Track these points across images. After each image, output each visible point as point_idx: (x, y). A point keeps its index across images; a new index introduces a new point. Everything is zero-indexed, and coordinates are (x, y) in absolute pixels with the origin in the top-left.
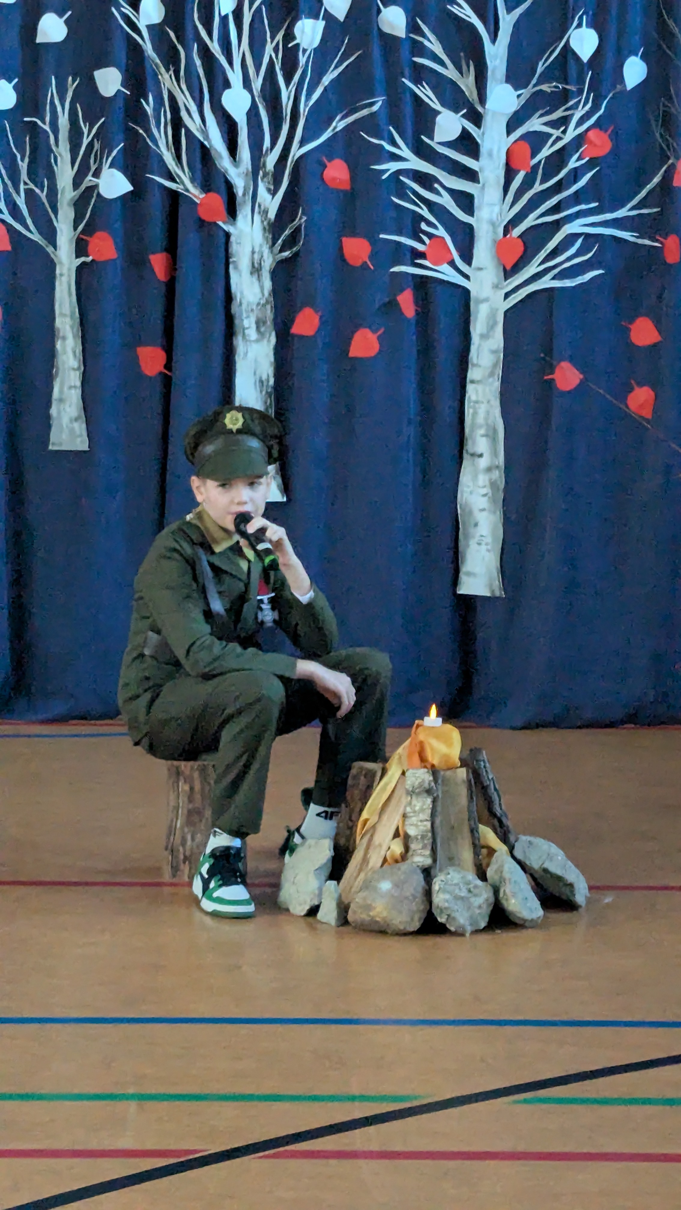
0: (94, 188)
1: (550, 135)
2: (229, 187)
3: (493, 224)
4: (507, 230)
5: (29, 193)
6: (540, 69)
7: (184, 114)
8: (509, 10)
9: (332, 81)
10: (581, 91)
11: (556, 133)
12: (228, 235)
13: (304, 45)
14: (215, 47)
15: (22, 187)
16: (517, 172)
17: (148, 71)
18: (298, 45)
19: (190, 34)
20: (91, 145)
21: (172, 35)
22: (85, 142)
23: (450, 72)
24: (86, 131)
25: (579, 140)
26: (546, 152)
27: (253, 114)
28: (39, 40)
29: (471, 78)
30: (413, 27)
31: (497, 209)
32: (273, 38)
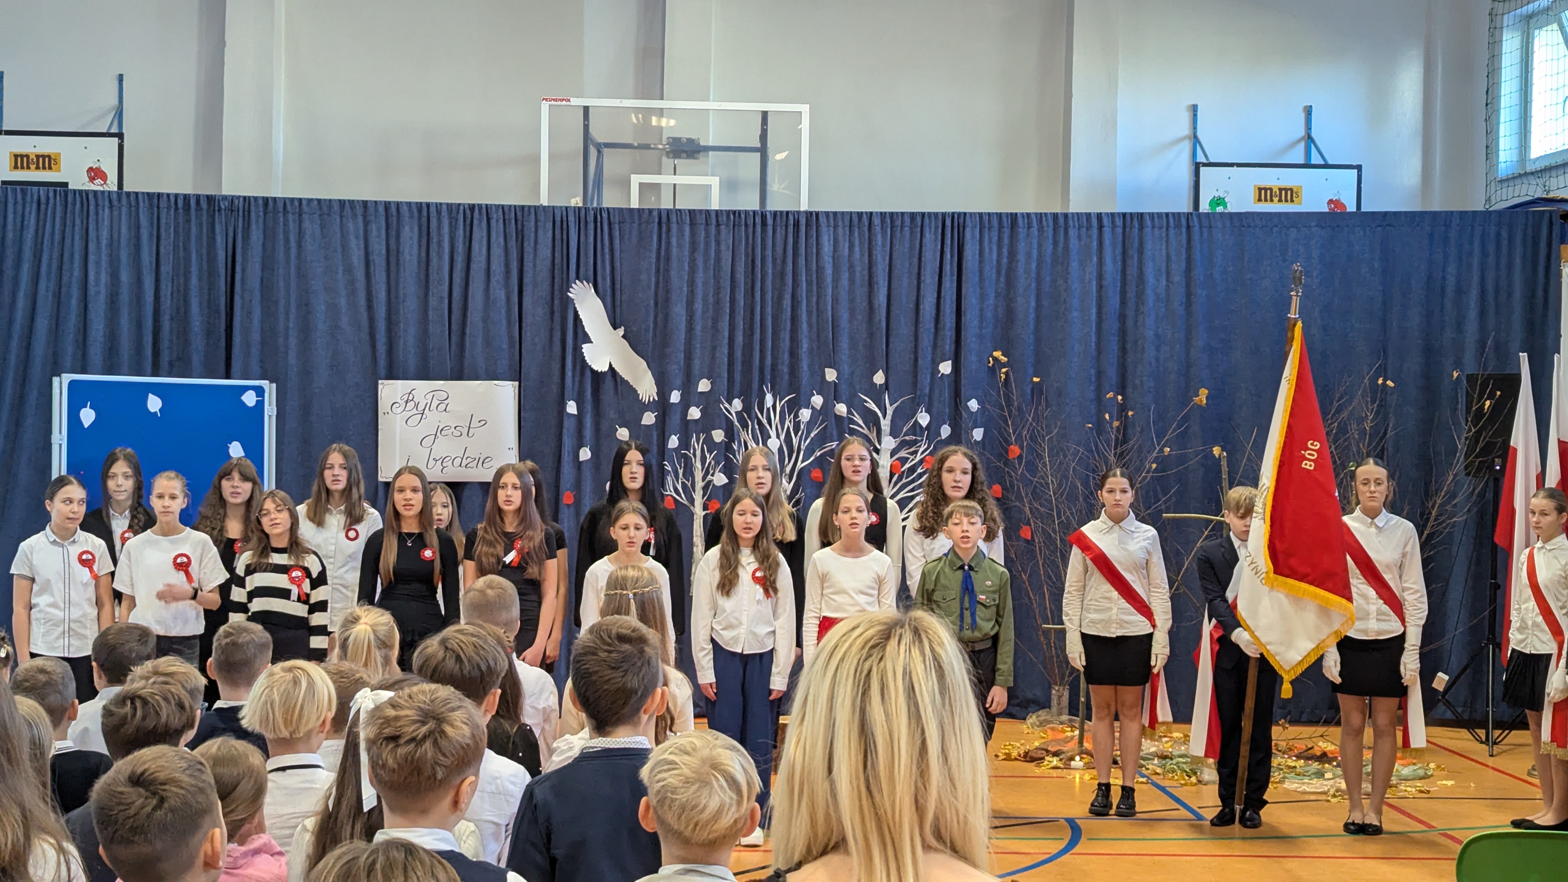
0: (710, 481)
1: (908, 458)
5: (683, 483)
6: (905, 430)
8: (891, 406)
9: (815, 435)
10: (922, 440)
11: (912, 457)
13: (803, 420)
14: (765, 421)
15: (680, 481)
16: (895, 474)
17: (736, 431)
18: (800, 421)
19: (753, 415)
20: (710, 463)
21: (746, 416)
22: (708, 461)
24: (708, 456)
25: (922, 461)
26: (907, 466)
28: (689, 418)
29: (875, 434)
30: (849, 412)
32: (789, 417)
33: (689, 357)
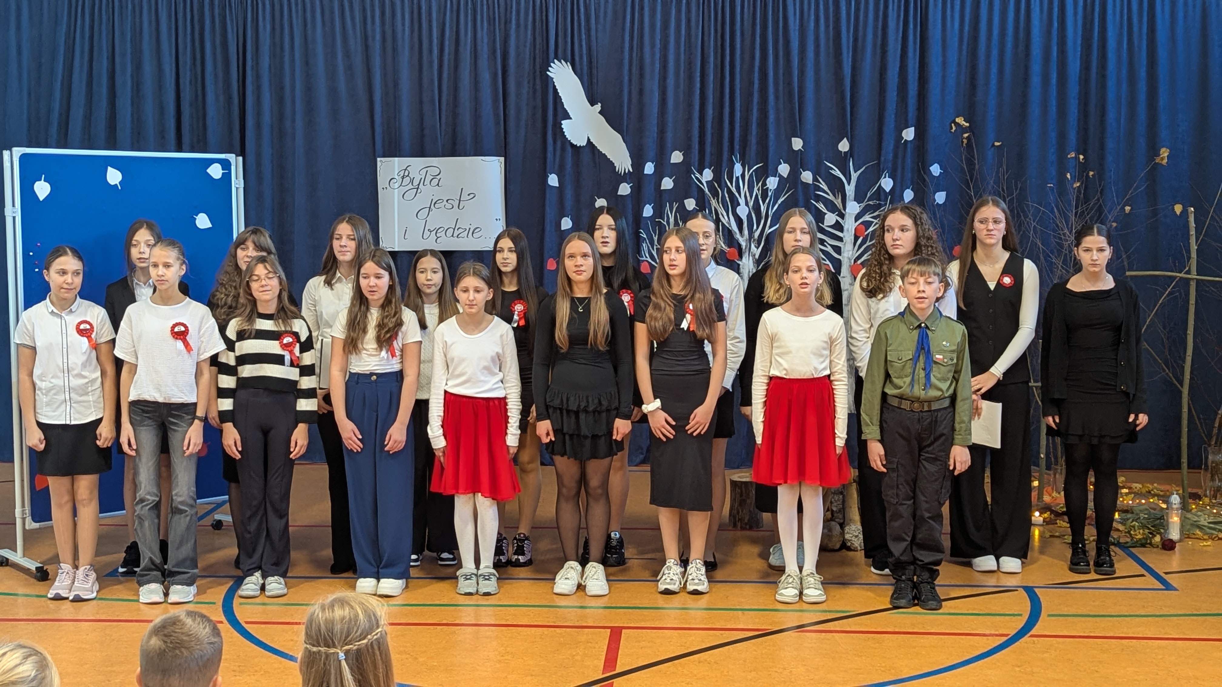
2: (740, 245)
3: (849, 259)
4: (855, 261)
6: (868, 196)
7: (721, 216)
8: (855, 172)
9: (782, 202)
10: (886, 204)
12: (739, 265)
13: (770, 188)
14: (734, 190)
15: (655, 247)
16: (859, 237)
17: (706, 200)
18: (768, 188)
19: (723, 184)
21: (716, 185)
23: (831, 197)
27: (749, 216)
28: (662, 188)
29: (840, 200)
30: (815, 179)
31: (851, 253)
32: (757, 185)
33: (662, 131)
